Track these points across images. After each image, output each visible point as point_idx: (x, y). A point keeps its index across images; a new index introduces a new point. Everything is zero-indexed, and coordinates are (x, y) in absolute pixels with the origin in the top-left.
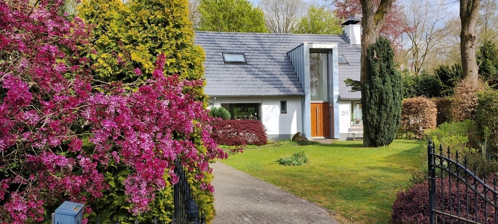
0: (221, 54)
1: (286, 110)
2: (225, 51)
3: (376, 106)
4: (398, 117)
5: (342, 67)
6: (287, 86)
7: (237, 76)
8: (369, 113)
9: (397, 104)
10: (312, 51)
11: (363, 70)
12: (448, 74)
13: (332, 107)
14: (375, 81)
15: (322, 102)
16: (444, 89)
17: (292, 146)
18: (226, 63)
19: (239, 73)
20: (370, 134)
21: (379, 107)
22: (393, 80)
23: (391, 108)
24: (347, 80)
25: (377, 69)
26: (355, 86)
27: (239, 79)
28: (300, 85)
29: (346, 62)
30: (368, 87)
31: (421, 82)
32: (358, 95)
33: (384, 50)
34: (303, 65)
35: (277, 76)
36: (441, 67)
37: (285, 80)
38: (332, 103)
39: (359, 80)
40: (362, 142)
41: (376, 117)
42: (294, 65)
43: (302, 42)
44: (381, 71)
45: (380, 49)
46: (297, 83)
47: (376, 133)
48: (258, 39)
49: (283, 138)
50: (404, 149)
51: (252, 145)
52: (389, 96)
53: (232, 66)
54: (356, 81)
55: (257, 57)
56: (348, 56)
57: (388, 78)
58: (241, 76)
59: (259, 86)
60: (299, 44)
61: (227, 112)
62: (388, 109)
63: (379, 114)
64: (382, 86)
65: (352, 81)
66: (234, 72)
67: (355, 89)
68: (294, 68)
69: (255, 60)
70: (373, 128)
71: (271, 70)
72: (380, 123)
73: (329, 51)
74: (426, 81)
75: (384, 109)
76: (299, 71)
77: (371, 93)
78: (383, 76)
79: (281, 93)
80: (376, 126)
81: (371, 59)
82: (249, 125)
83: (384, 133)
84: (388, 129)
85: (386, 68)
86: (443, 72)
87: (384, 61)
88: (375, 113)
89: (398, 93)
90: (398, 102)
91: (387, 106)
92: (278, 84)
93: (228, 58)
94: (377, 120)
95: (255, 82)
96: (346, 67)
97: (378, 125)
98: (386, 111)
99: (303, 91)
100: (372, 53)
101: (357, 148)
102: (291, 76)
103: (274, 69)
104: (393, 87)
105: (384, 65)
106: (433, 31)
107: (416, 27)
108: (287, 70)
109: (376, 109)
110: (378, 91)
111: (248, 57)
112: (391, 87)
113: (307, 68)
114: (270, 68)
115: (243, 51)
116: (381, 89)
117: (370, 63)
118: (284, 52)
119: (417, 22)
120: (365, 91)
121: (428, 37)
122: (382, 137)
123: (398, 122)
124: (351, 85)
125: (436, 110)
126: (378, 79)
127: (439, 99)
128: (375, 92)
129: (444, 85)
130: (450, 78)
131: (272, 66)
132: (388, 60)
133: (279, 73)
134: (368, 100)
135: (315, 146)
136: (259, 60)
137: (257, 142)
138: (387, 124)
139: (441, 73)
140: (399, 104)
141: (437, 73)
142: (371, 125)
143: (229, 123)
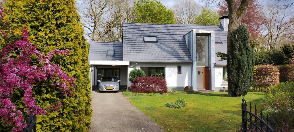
0: (142, 36)
1: (181, 71)
2: (145, 35)
3: (236, 70)
4: (251, 78)
5: (218, 45)
6: (182, 56)
7: (151, 50)
8: (231, 74)
9: (250, 69)
10: (198, 34)
11: (228, 47)
12: (290, 50)
13: (211, 70)
14: (235, 53)
15: (204, 67)
16: (287, 60)
17: (183, 94)
18: (145, 42)
19: (152, 48)
20: (232, 88)
21: (238, 71)
22: (248, 53)
23: (246, 71)
24: (218, 53)
25: (237, 46)
26: (223, 57)
27: (152, 52)
28: (190, 56)
29: (220, 42)
30: (231, 57)
31: (272, 55)
32: (225, 63)
33: (242, 34)
34: (192, 44)
35: (176, 50)
36: (285, 46)
37: (181, 52)
38: (211, 68)
39: (226, 53)
40: (227, 93)
41: (236, 77)
42: (187, 43)
43: (192, 29)
44: (240, 47)
45: (239, 33)
46: (188, 54)
47: (236, 88)
48: (166, 28)
49: (178, 89)
50: (255, 99)
51: (157, 93)
52: (245, 64)
53: (148, 44)
54: (223, 54)
55: (164, 39)
56: (222, 38)
57: (244, 52)
58: (154, 50)
59: (165, 56)
60: (191, 30)
61: (143, 72)
62: (244, 72)
63: (238, 75)
64: (240, 57)
65: (221, 53)
66: (149, 48)
67: (223, 59)
68: (187, 45)
69: (164, 40)
70: (234, 84)
71: (173, 46)
72: (238, 81)
73: (209, 35)
74: (275, 54)
75: (241, 72)
76: (190, 47)
77: (233, 62)
78: (241, 51)
79: (178, 61)
80: (236, 83)
81: (233, 39)
82: (155, 81)
83: (241, 88)
84: (244, 85)
85: (243, 45)
86: (286, 49)
87: (242, 41)
88: (235, 75)
89: (251, 62)
90: (251, 68)
91: (244, 70)
92: (177, 55)
93: (147, 39)
94: (236, 79)
95: (162, 54)
96: (221, 45)
97: (237, 82)
98: (242, 73)
99: (192, 60)
100: (234, 36)
101: (223, 97)
102: (185, 50)
103: (175, 46)
104: (248, 58)
105: (242, 44)
106: (282, 24)
107: (270, 21)
108: (182, 46)
109: (236, 72)
110: (238, 60)
111: (159, 38)
112: (246, 58)
113: (195, 46)
114: (172, 45)
115: (156, 35)
116: (239, 59)
117: (233, 42)
118: (181, 35)
119: (271, 18)
120: (229, 60)
121: (279, 27)
122: (240, 90)
123: (251, 81)
124: (220, 56)
125: (279, 73)
126: (237, 53)
127: (282, 66)
128: (235, 61)
129: (287, 57)
130: (291, 53)
131: (173, 44)
132: (244, 40)
133: (177, 48)
134: (231, 66)
135: (197, 95)
136: (166, 40)
137: (160, 91)
138: (243, 82)
139: (285, 50)
140: (252, 69)
141: (282, 49)
142: (232, 83)
143: (143, 79)
